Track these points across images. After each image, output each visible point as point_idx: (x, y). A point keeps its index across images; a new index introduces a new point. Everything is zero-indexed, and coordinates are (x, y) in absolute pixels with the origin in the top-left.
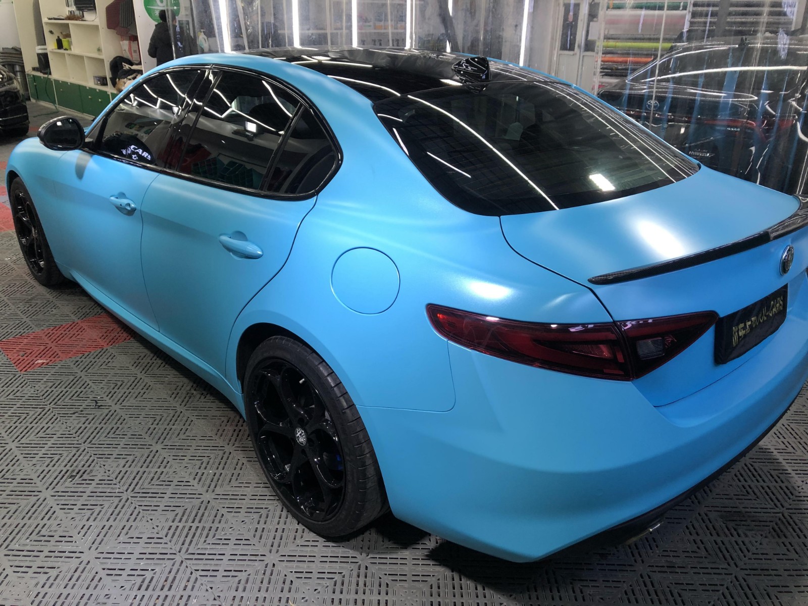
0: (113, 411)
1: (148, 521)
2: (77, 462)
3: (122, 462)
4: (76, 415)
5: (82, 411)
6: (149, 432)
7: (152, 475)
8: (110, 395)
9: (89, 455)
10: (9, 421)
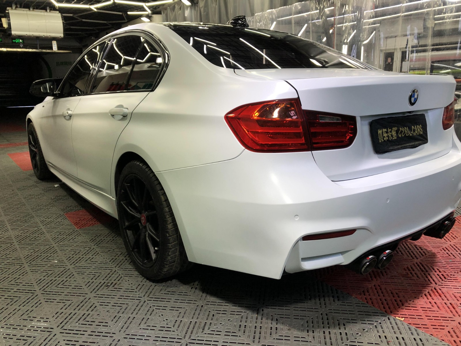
1: (159, 316)
2: (111, 278)
4: (110, 252)
5: (114, 250)
9: (118, 274)
10: (69, 254)
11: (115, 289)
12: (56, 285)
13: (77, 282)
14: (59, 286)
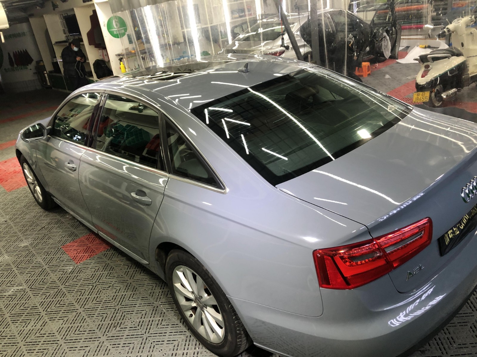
0: (129, 284)
1: (160, 351)
2: (116, 318)
3: (140, 315)
4: (111, 288)
5: (113, 285)
6: (151, 295)
7: (157, 322)
8: (126, 274)
9: (121, 312)
10: (75, 295)
11: (121, 330)
12: (73, 332)
13: (90, 327)
14: (76, 333)
